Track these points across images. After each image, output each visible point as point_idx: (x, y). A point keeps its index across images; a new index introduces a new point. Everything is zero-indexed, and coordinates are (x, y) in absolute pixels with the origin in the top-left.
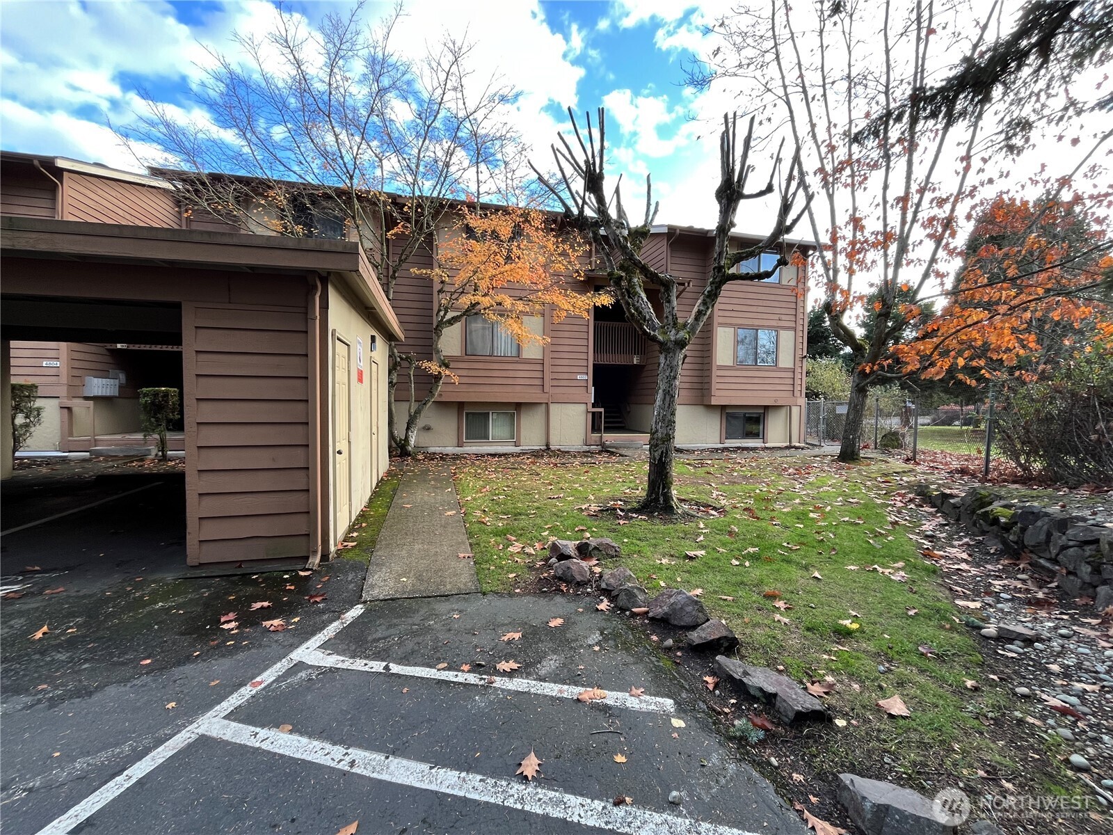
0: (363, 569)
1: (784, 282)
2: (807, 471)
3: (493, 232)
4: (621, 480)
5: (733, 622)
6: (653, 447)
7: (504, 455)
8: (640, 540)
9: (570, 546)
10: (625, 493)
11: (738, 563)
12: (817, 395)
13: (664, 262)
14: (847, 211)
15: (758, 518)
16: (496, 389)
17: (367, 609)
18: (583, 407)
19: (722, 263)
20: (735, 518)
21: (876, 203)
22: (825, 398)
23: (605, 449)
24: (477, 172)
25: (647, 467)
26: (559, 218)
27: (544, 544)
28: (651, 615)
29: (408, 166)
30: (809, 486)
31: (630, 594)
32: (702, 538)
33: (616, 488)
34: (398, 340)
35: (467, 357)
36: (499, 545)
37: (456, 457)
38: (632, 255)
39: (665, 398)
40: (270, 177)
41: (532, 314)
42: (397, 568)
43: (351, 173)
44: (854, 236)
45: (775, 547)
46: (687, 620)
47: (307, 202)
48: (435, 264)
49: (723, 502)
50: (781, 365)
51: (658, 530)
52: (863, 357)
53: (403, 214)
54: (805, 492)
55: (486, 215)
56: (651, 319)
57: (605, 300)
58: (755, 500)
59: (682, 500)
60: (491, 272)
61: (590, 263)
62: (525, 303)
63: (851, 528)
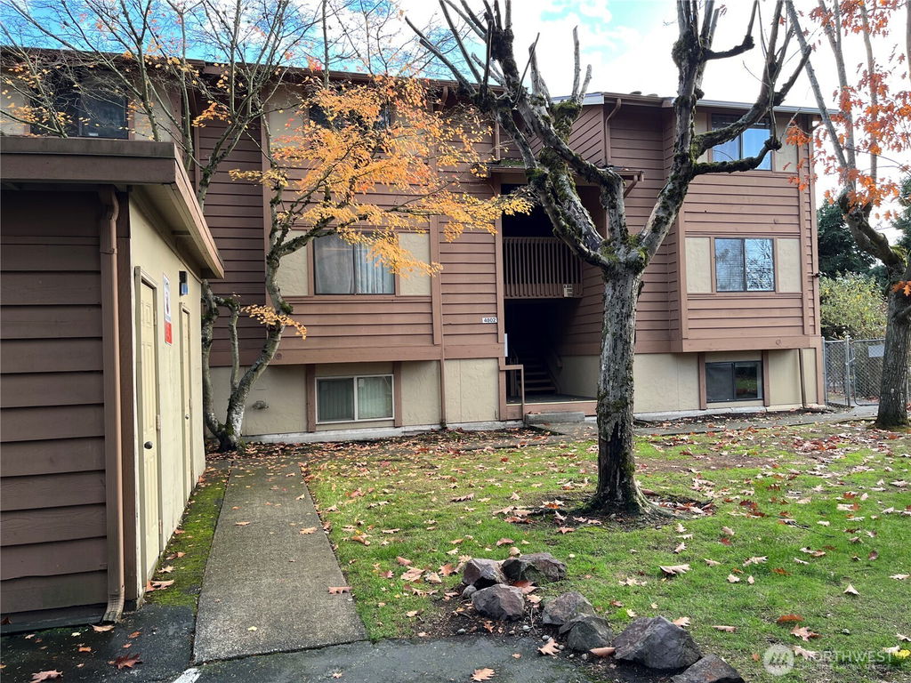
0: (189, 619)
1: (779, 168)
2: (831, 444)
3: (352, 112)
4: (556, 470)
5: (736, 660)
6: (603, 417)
7: (378, 441)
8: (593, 554)
9: (492, 566)
10: (565, 488)
11: (737, 579)
12: (840, 332)
13: (601, 146)
14: (860, 65)
15: (762, 515)
16: (363, 342)
17: (203, 674)
18: (491, 365)
19: (687, 150)
20: (729, 517)
21: (898, 55)
22: (852, 335)
23: (530, 427)
24: (324, 28)
25: (594, 449)
26: (446, 90)
27: (453, 567)
28: (618, 656)
29: (222, 21)
30: (835, 466)
31: (586, 628)
32: (682, 546)
33: (552, 482)
34: (215, 277)
35: (317, 297)
36: (387, 573)
37: (305, 449)
38: (559, 143)
39: (615, 346)
40: (19, 45)
41: (413, 231)
42: (240, 613)
43: (139, 35)
44: (875, 101)
45: (789, 554)
46: (671, 661)
47: (72, 79)
48: (266, 163)
49: (710, 495)
50: (782, 289)
51: (618, 537)
52: (901, 272)
53: (215, 91)
54: (829, 475)
55: (339, 89)
56: (589, 233)
57: (518, 205)
58: (757, 490)
59: (649, 495)
60: (352, 172)
61: (494, 153)
62: (402, 215)
63: (898, 522)
